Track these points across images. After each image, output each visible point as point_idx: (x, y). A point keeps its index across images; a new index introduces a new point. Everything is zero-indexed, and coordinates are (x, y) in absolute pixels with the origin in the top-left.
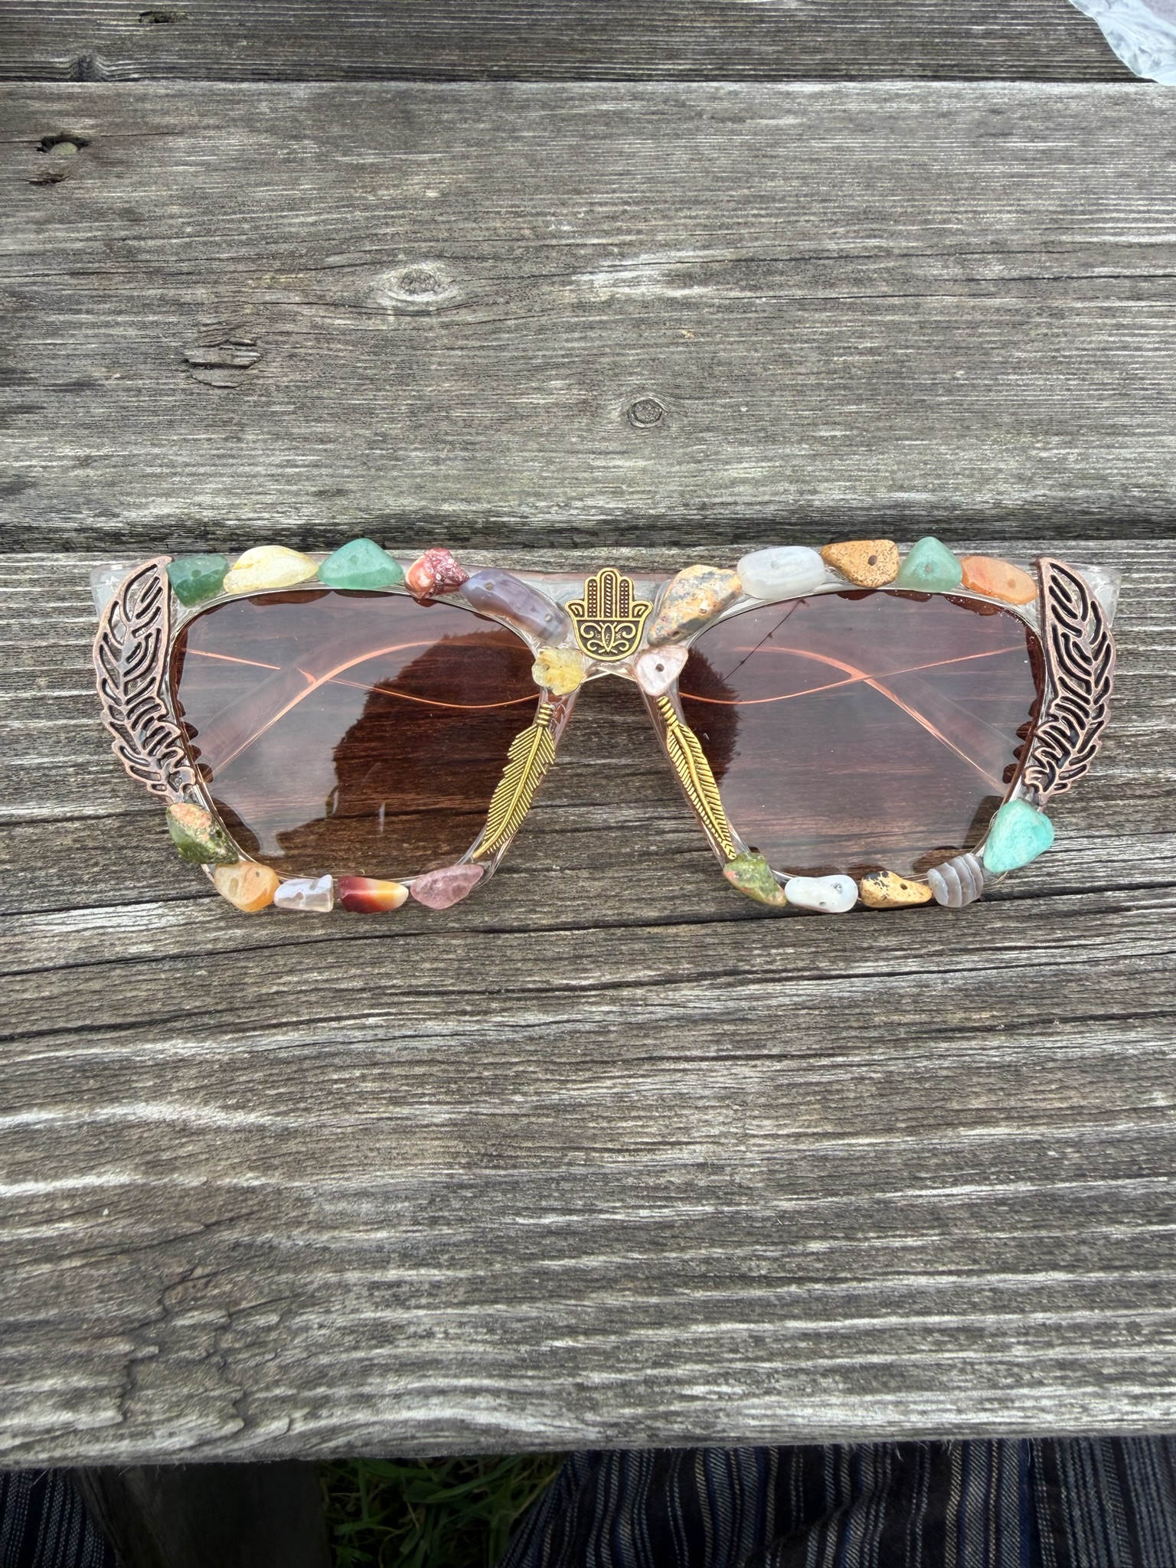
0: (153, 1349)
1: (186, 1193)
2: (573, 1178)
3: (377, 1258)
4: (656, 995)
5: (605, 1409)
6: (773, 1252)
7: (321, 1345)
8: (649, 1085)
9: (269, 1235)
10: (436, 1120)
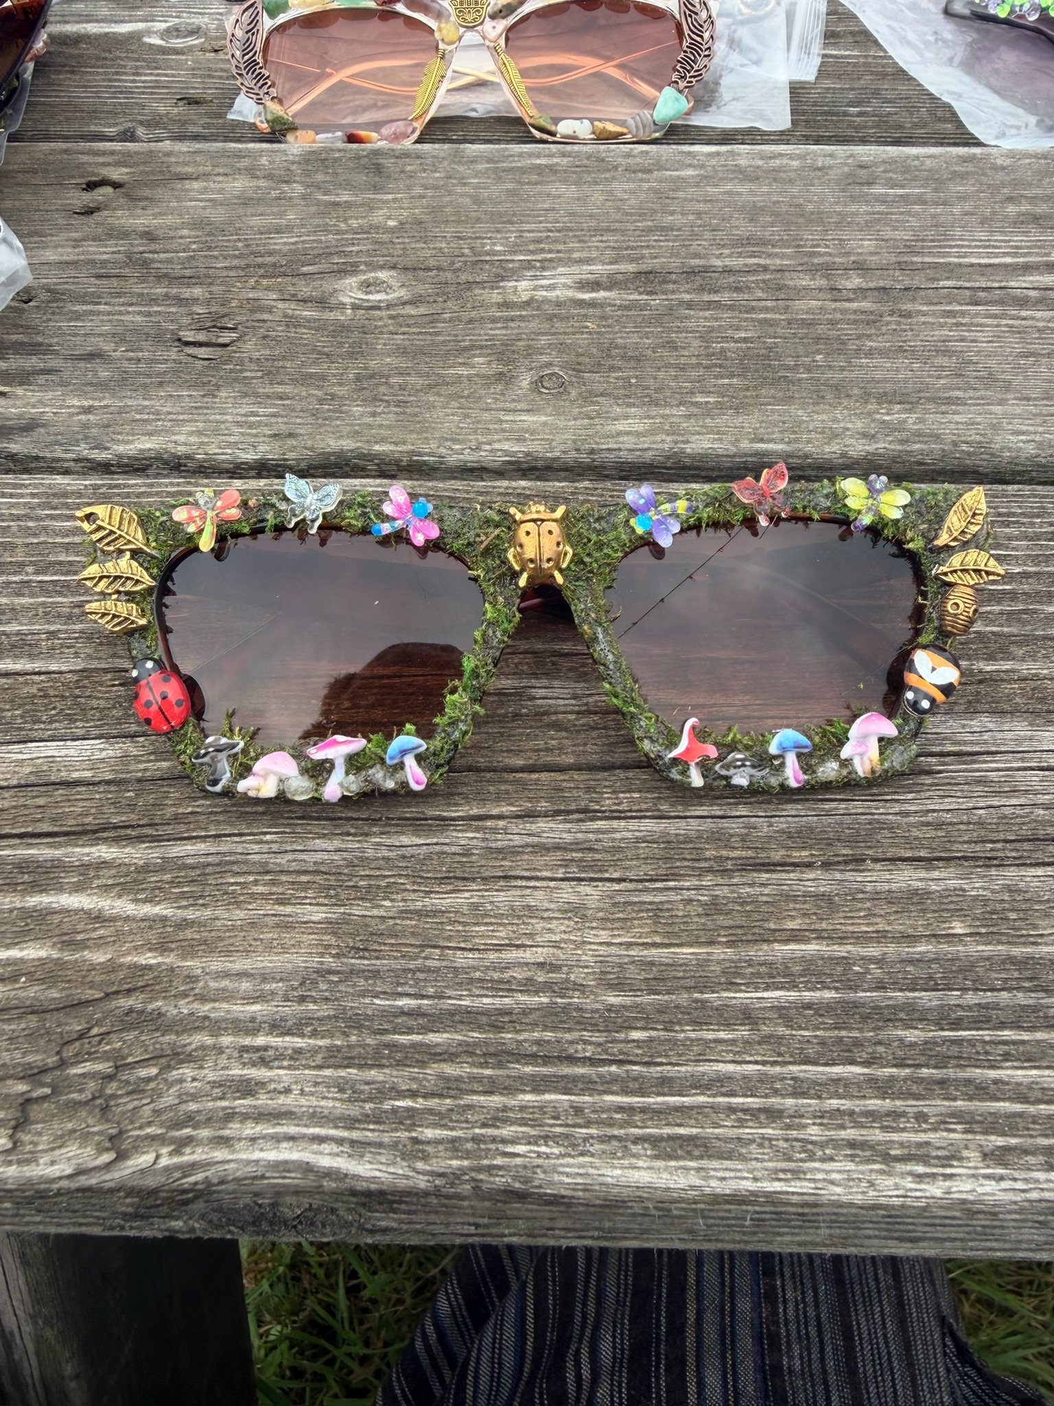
0: (48, 1091)
1: (93, 967)
2: (428, 970)
3: (251, 1026)
4: (516, 827)
5: (434, 1160)
6: (599, 1038)
7: (191, 1095)
8: (502, 898)
9: (159, 1003)
10: (313, 918)
